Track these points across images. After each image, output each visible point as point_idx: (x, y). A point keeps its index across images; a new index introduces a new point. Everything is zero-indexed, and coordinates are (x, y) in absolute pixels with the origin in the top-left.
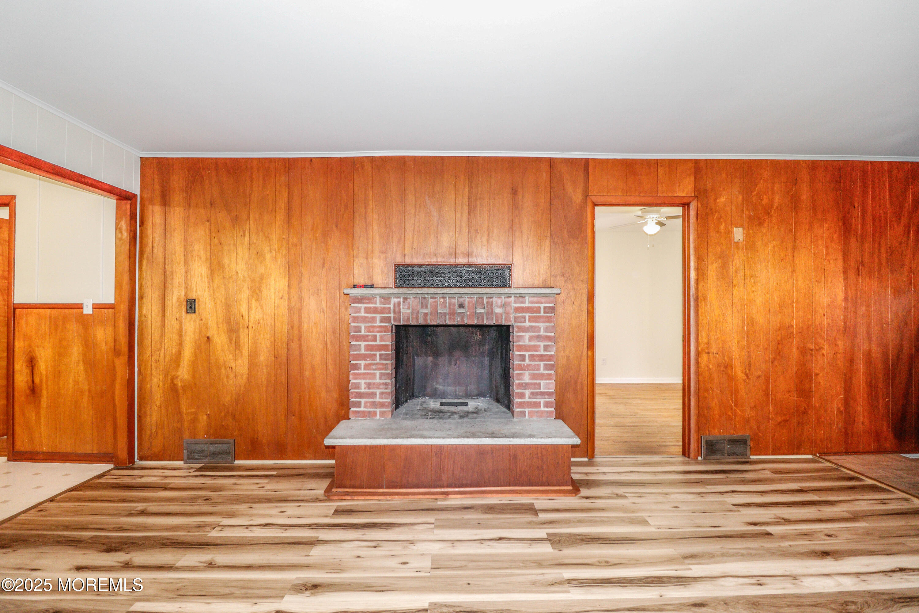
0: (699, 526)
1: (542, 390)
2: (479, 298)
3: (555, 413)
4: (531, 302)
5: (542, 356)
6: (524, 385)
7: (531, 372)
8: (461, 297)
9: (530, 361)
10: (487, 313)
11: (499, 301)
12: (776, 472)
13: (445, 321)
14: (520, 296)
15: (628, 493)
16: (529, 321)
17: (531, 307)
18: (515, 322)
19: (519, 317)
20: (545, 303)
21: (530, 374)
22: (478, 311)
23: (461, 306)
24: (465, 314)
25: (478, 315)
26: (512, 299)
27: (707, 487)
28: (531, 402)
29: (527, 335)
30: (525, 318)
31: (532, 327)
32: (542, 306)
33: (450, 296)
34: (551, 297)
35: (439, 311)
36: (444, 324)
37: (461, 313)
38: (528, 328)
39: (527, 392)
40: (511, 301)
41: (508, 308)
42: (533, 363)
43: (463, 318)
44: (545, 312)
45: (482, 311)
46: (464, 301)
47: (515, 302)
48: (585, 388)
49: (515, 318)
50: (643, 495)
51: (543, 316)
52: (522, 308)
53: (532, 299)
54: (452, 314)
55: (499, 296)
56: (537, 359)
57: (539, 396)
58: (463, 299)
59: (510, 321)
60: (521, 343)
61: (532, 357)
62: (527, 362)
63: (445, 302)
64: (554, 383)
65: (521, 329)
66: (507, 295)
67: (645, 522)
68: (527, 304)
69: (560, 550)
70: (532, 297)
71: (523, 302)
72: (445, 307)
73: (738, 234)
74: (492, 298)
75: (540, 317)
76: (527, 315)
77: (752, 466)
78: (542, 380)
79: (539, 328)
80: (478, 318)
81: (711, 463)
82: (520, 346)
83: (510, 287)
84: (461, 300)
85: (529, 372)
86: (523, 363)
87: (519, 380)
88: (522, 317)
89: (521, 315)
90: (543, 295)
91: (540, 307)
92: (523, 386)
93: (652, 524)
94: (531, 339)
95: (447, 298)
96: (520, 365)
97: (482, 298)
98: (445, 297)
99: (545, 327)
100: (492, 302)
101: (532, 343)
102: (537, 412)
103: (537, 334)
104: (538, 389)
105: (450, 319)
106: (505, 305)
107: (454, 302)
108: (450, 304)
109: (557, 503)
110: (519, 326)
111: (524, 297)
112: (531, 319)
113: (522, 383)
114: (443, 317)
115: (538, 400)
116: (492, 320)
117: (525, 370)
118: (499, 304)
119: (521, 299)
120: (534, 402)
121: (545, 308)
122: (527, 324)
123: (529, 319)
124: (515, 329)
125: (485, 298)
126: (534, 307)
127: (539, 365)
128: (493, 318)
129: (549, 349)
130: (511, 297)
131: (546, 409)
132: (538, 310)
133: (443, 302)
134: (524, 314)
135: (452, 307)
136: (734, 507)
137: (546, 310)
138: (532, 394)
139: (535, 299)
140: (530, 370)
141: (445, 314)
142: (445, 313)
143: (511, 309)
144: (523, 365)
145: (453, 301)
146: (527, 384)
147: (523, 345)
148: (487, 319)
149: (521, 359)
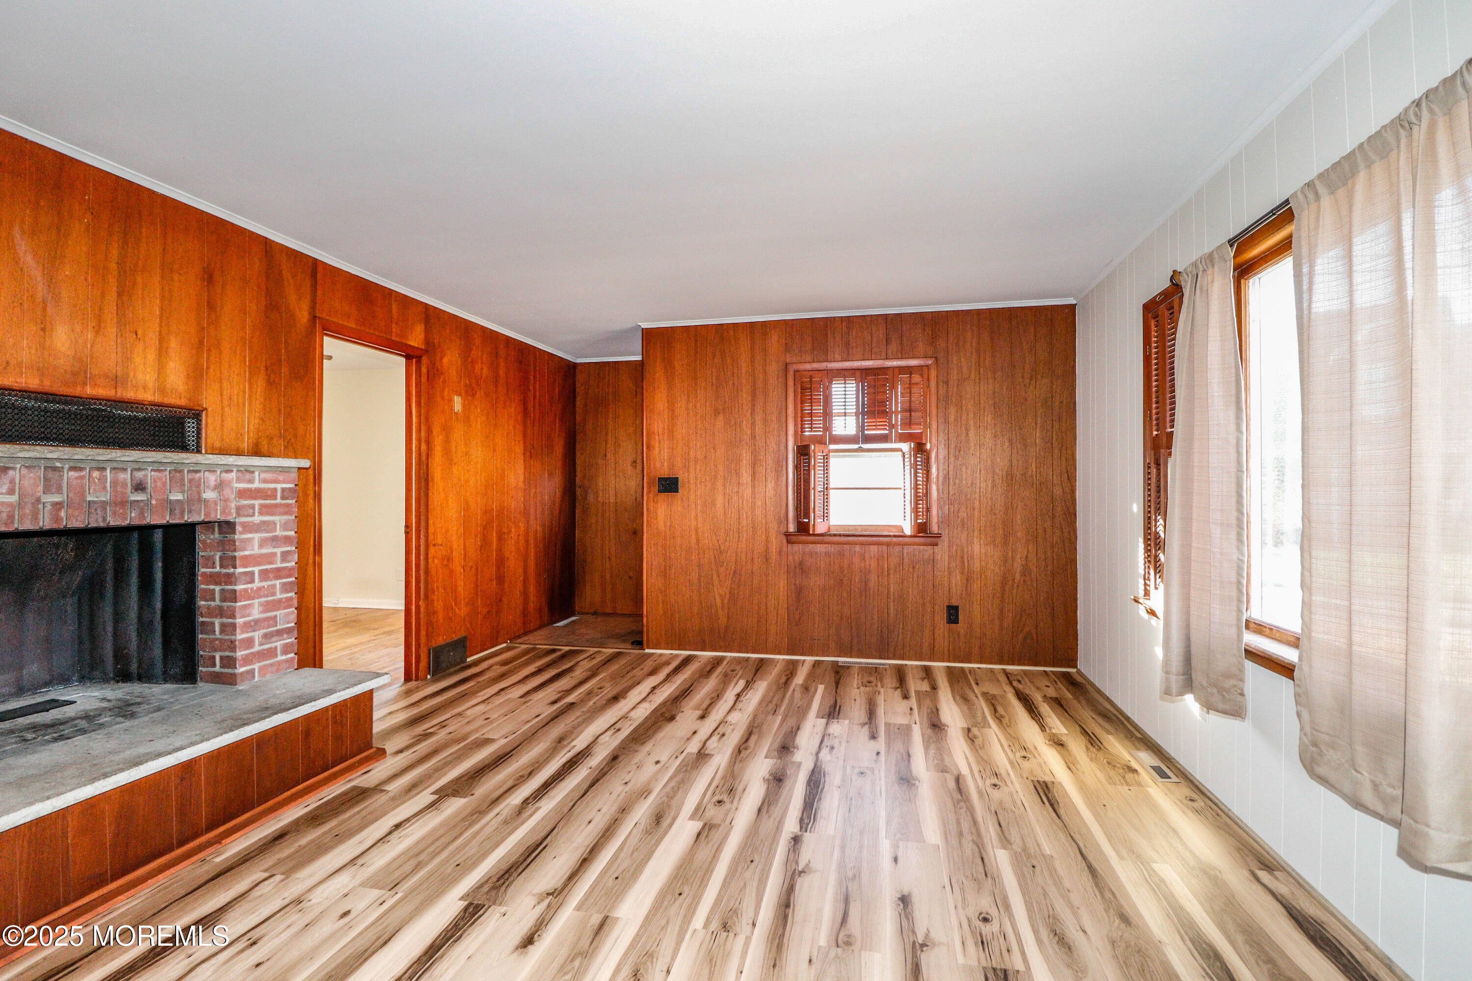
0: (528, 721)
1: (279, 627)
2: (176, 471)
3: (296, 661)
4: (265, 481)
5: (278, 570)
6: (252, 623)
7: (263, 600)
8: (139, 470)
9: (261, 580)
10: (190, 501)
11: (212, 479)
12: (504, 663)
13: (104, 519)
14: (246, 471)
15: (429, 728)
16: (261, 513)
17: (264, 489)
18: (238, 514)
19: (244, 506)
20: (284, 482)
21: (261, 604)
22: (172, 497)
23: (139, 487)
24: (147, 503)
25: (172, 506)
26: (234, 475)
27: (479, 694)
28: (263, 650)
29: (256, 537)
30: (253, 507)
31: (264, 522)
32: (279, 486)
33: (115, 465)
34: (291, 472)
35: (89, 498)
36: (102, 525)
37: (138, 501)
38: (258, 524)
39: (257, 635)
40: (233, 479)
41: (227, 492)
42: (265, 584)
43: (142, 513)
44: (283, 498)
45: (179, 497)
46: (146, 476)
47: (239, 480)
48: (312, 616)
49: (239, 509)
50: (444, 724)
51: (281, 505)
52: (250, 490)
53: (263, 476)
54: (122, 503)
55: (211, 468)
56: (271, 576)
57: (274, 639)
58: (143, 473)
59: (230, 513)
60: (247, 553)
61: (264, 575)
62: (257, 584)
63: (103, 479)
64: (296, 611)
65: (250, 528)
66: (227, 468)
67: (488, 741)
68: (257, 485)
69: (472, 795)
70: (265, 472)
71: (251, 481)
72: (105, 488)
73: (458, 403)
74: (198, 471)
75: (276, 506)
76: (257, 503)
77: (479, 667)
78: (279, 609)
79: (275, 523)
80: (172, 512)
81: (444, 678)
82: (245, 557)
83: (199, 451)
84: (139, 475)
85: (260, 600)
86: (249, 586)
87: (245, 617)
88: (250, 507)
89: (246, 502)
90: (280, 469)
91: (275, 489)
92: (251, 626)
93: (495, 737)
94: (263, 543)
95: (108, 471)
96: (246, 590)
97: (181, 471)
98: (104, 469)
99: (283, 522)
100: (200, 479)
101: (264, 551)
102: (271, 665)
103: (271, 535)
104: (273, 627)
105: (114, 513)
106: (220, 486)
107: (125, 480)
108: (114, 483)
109: (379, 772)
110: (244, 523)
111: (253, 472)
112: (264, 510)
113: (249, 622)
114: (99, 511)
115: (273, 645)
116: (200, 513)
117: (253, 599)
118: (212, 483)
119: (248, 476)
120: (268, 650)
121: (283, 490)
122: (257, 519)
123: (260, 509)
124: (239, 528)
125: (186, 472)
126: (268, 489)
127: (274, 586)
128: (200, 509)
129: (289, 558)
130: (232, 471)
131: (284, 657)
132: (273, 494)
133: (99, 479)
134: (252, 502)
135: (119, 489)
136: (522, 699)
137: (285, 494)
138: (265, 636)
139: (268, 476)
140: (261, 597)
141: (104, 504)
142: (104, 502)
143: (233, 493)
144: (252, 589)
145: (122, 476)
146: (257, 622)
147: (250, 556)
148: (190, 512)
149: (248, 580)
